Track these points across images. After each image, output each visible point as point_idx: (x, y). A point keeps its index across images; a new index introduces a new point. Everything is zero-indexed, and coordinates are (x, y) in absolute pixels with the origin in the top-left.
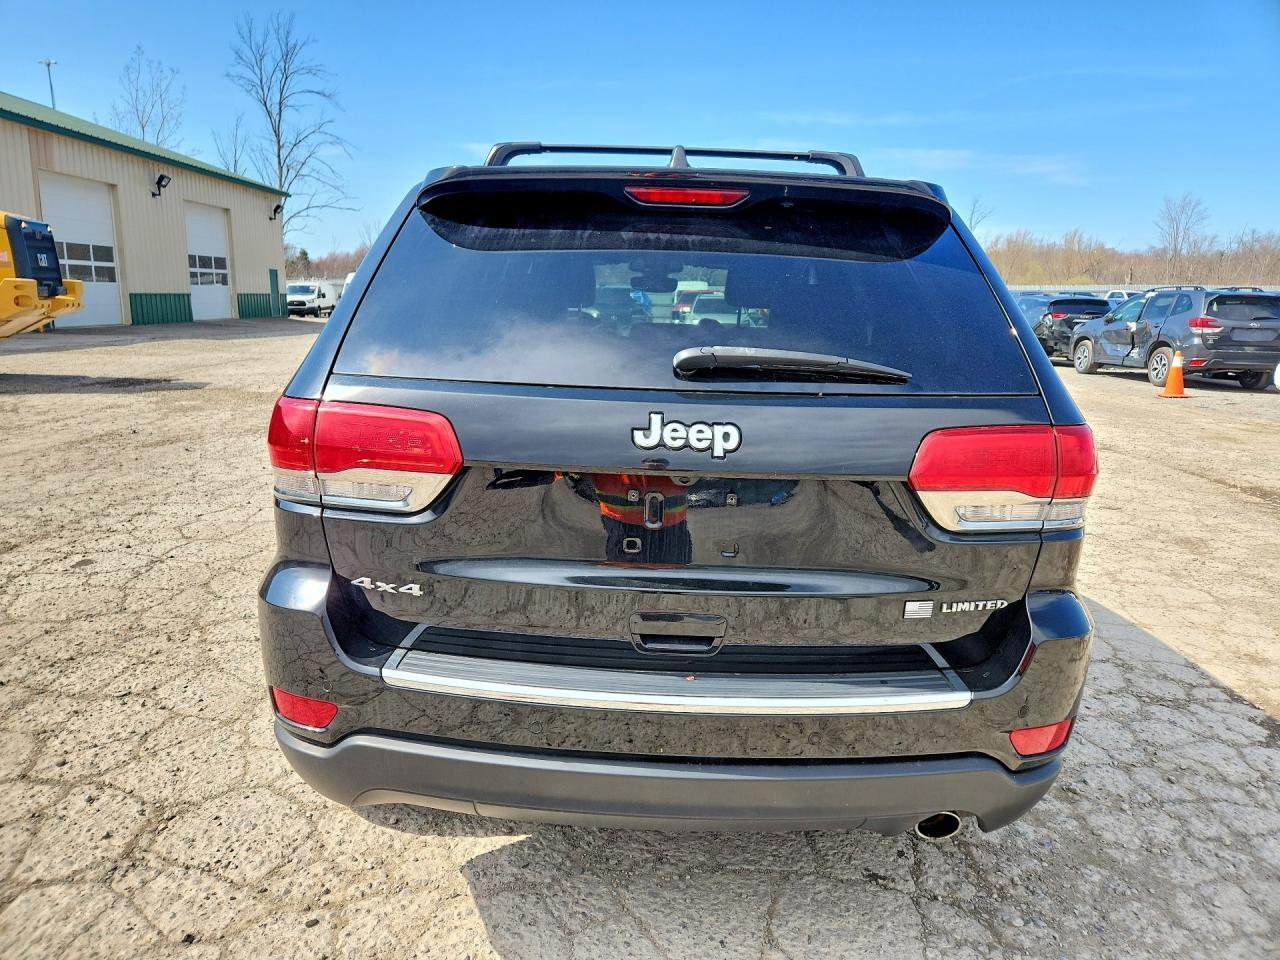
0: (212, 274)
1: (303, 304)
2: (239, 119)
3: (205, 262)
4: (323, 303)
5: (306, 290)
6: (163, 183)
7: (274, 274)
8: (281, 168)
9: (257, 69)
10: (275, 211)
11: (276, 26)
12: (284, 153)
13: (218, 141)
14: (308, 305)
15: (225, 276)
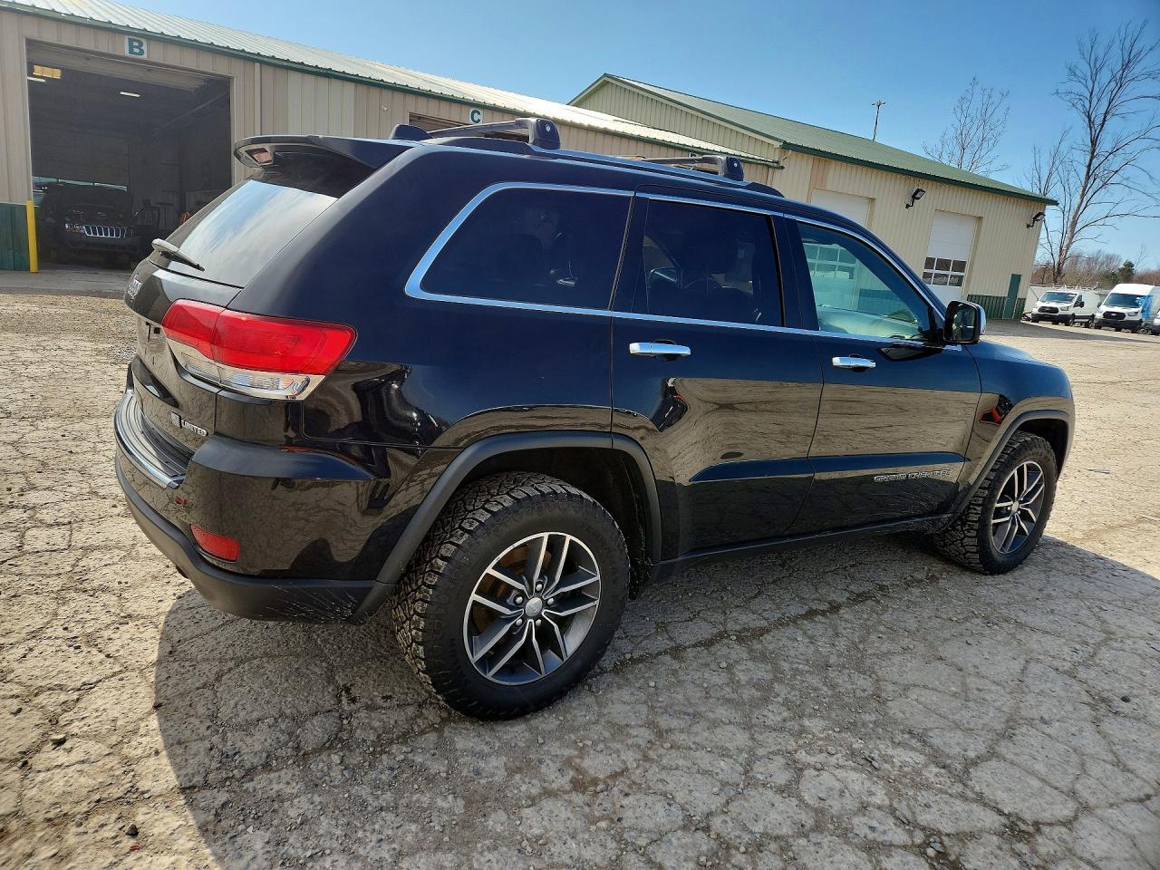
0: (947, 276)
1: (1056, 310)
2: (1065, 133)
3: (944, 264)
4: (1078, 311)
5: (1064, 298)
6: (918, 196)
7: (1016, 280)
8: (1088, 177)
9: (1090, 84)
10: (1035, 219)
11: (1123, 36)
12: (1095, 162)
13: (1037, 156)
14: (1060, 312)
15: (961, 278)
